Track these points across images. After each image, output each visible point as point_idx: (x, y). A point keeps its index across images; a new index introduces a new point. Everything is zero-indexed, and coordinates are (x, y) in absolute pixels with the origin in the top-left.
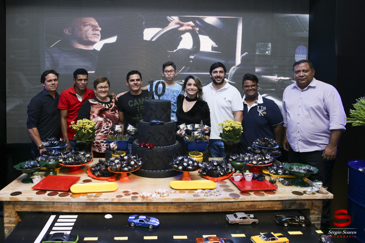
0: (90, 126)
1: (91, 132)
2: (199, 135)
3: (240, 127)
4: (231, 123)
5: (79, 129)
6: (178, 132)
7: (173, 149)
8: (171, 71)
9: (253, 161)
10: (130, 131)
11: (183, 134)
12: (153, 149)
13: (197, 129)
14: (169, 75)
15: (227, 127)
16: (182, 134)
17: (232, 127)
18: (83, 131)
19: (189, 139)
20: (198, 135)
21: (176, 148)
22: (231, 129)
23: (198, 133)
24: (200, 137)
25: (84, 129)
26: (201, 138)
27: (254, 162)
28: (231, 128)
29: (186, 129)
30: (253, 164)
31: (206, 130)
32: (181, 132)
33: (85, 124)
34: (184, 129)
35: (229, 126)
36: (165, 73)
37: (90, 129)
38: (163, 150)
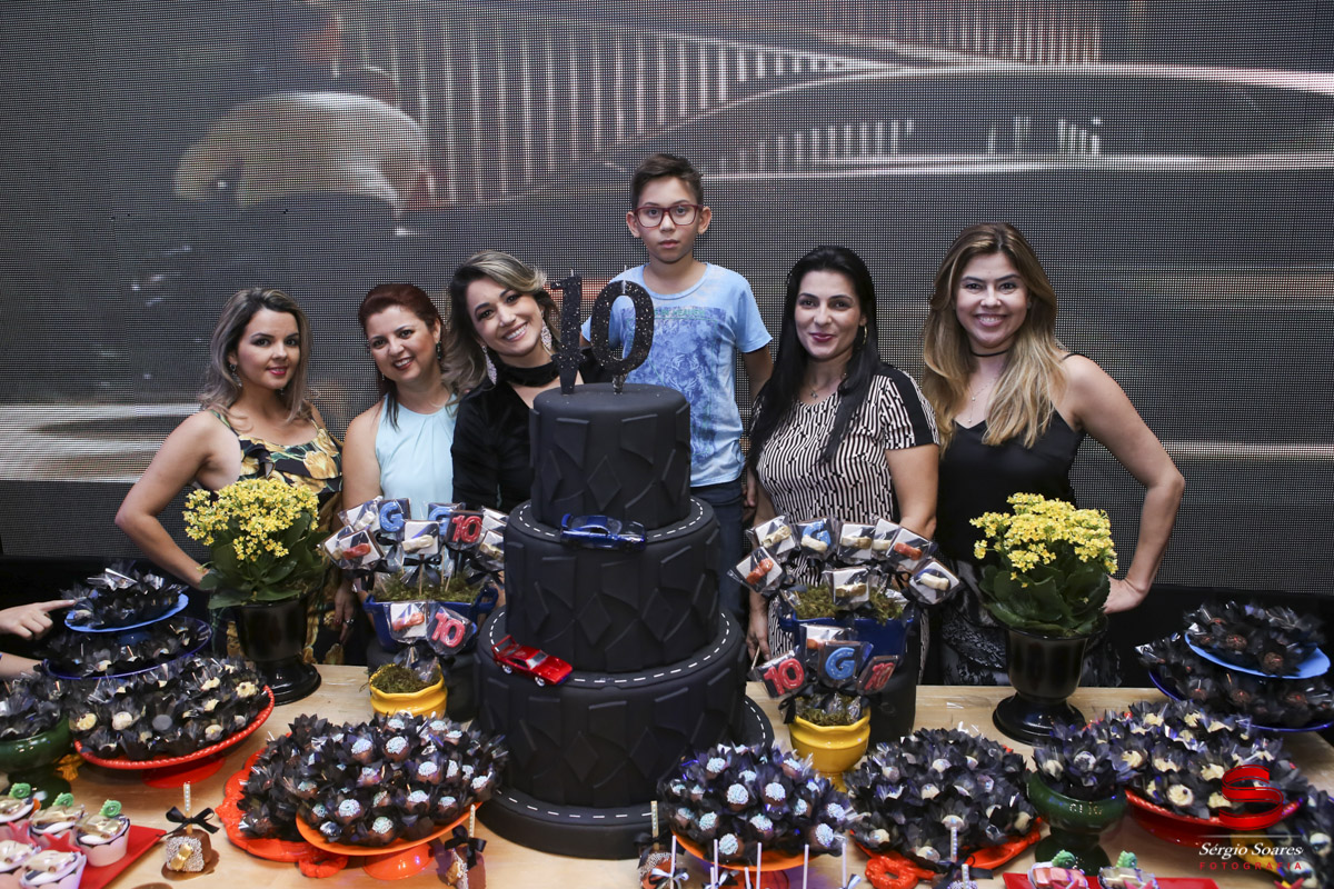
0: (272, 524)
1: (280, 551)
2: (861, 591)
3: (1102, 551)
4: (1050, 523)
5: (210, 541)
6: (744, 567)
7: (686, 689)
8: (676, 209)
9: (1170, 784)
10: (481, 553)
11: (769, 581)
12: (568, 691)
13: (854, 549)
14: (663, 231)
15: (1024, 546)
16: (763, 579)
17: (1051, 547)
18: (239, 548)
19: (807, 608)
20: (849, 588)
21: (712, 682)
22: (1049, 557)
23: (850, 582)
24: (866, 598)
25: (241, 539)
26: (870, 602)
27: (1179, 795)
28: (1046, 555)
29: (791, 544)
30: (1169, 805)
31: (905, 555)
32: (758, 571)
33: (246, 513)
34: (781, 550)
35: (1037, 543)
36: (646, 221)
37: (273, 536)
38: (624, 703)
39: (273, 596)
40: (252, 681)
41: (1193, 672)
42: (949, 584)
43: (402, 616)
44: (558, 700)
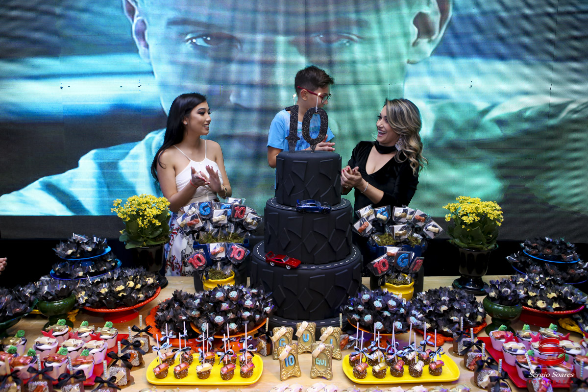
0: (155, 212)
1: (158, 224)
2: (404, 234)
3: (498, 215)
4: (477, 205)
5: (128, 219)
6: (357, 226)
7: (346, 270)
9: (537, 300)
10: (246, 222)
11: (367, 231)
12: (300, 271)
13: (400, 218)
15: (466, 215)
16: (364, 230)
17: (478, 215)
18: (140, 223)
19: (382, 242)
20: (401, 232)
21: (355, 268)
22: (477, 219)
23: (401, 230)
24: (406, 237)
25: (141, 218)
26: (407, 239)
27: (541, 304)
28: (476, 218)
29: (373, 217)
30: (538, 308)
31: (419, 220)
32: (363, 227)
33: (143, 207)
34: (370, 219)
35: (472, 213)
37: (156, 217)
38: (324, 275)
39: (153, 243)
40: (152, 277)
41: (531, 264)
42: (439, 230)
43: (215, 248)
44: (297, 275)
